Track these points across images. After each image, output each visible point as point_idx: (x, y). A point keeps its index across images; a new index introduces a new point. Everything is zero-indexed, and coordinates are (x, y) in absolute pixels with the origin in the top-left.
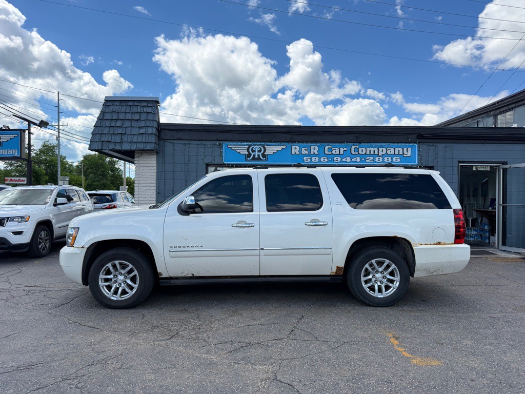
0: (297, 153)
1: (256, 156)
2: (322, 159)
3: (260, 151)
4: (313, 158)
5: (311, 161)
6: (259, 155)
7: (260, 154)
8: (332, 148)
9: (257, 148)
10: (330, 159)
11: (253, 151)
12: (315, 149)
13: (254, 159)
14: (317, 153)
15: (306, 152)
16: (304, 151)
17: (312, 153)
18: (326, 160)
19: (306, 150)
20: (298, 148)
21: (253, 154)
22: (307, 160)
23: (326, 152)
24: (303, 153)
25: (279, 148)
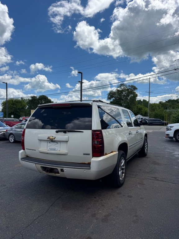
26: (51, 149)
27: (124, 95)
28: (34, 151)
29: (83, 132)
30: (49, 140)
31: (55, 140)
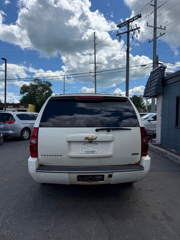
26: (88, 152)
27: (39, 90)
28: (60, 157)
29: (131, 129)
30: (87, 140)
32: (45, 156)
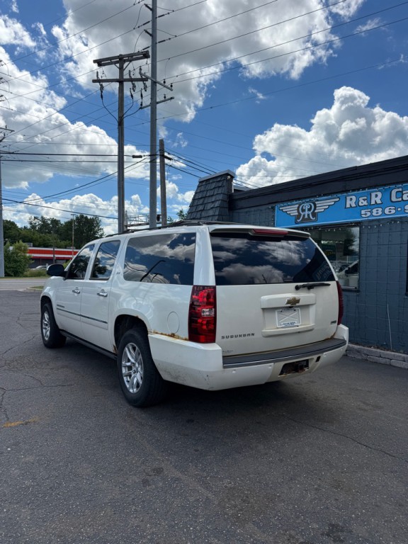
0: (354, 205)
1: (306, 217)
2: (387, 211)
3: (309, 210)
4: (374, 211)
5: (372, 215)
6: (308, 215)
7: (310, 213)
8: (402, 192)
9: (306, 206)
10: (399, 209)
11: (303, 210)
12: (377, 197)
13: (304, 220)
14: (380, 202)
15: (365, 203)
16: (363, 202)
17: (373, 202)
18: (393, 211)
19: (364, 200)
20: (354, 198)
21: (302, 214)
22: (366, 214)
23: (394, 199)
24: (360, 204)
25: (331, 202)
29: (329, 285)
31: (301, 303)
32: (227, 337)
